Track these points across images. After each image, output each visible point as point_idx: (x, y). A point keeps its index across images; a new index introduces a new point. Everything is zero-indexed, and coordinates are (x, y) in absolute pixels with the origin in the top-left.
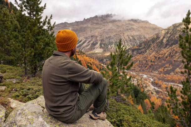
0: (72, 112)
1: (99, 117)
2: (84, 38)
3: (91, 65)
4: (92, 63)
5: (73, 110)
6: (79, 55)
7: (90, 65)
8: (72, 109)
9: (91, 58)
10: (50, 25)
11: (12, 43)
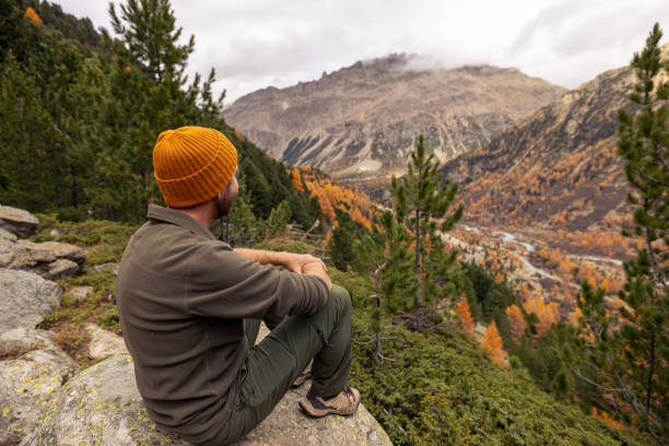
0: (217, 417)
1: (332, 408)
2: (324, 132)
3: (348, 208)
4: (349, 203)
5: (222, 407)
6: (312, 180)
7: (345, 210)
8: (218, 406)
9: (347, 188)
10: (210, 101)
11: (103, 159)
